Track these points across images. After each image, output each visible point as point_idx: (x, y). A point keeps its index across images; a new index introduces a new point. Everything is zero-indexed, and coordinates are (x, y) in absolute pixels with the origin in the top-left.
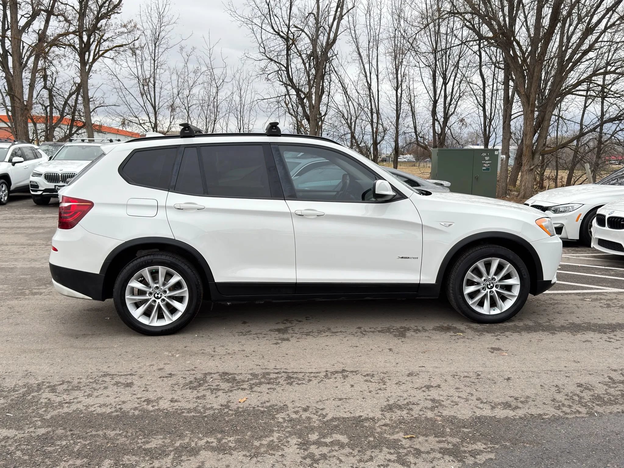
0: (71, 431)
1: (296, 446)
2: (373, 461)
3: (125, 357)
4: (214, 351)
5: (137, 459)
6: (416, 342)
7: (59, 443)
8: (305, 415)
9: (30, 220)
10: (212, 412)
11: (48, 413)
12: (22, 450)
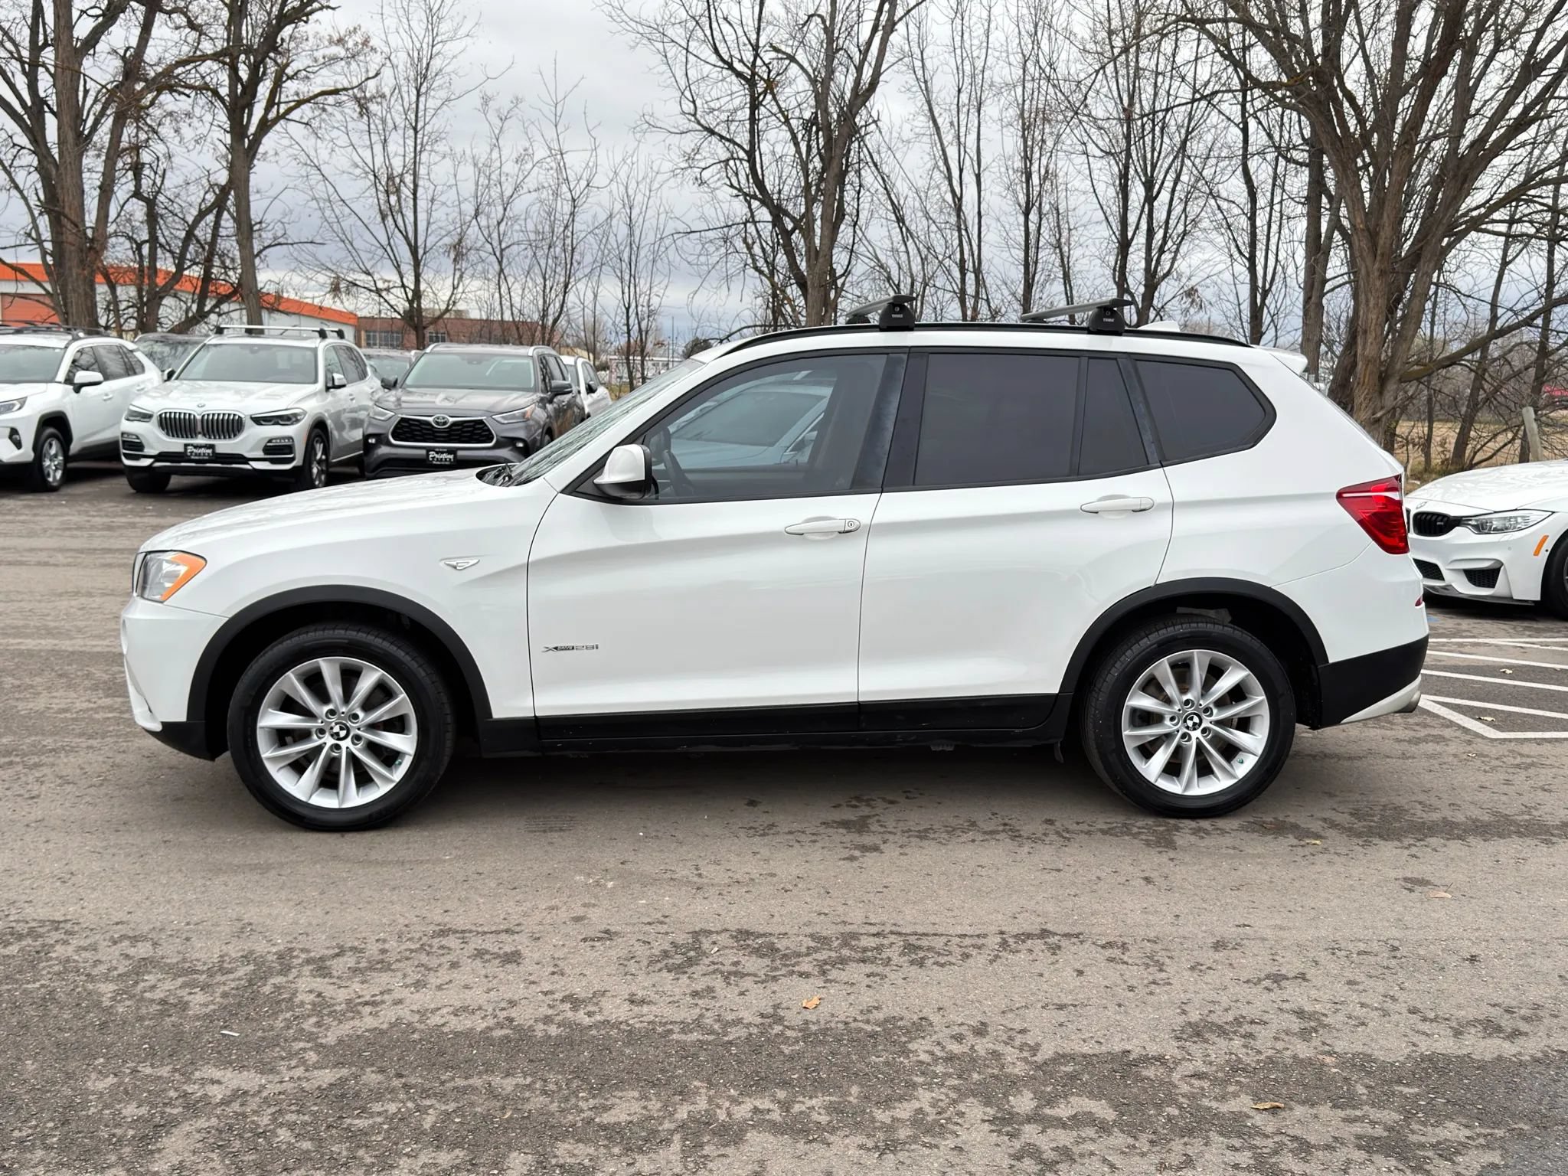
0: (400, 1076)
1: (987, 1127)
2: (1194, 1168)
3: (477, 885)
4: (700, 875)
5: (591, 1150)
6: (1207, 861)
7: (377, 1107)
8: (982, 1046)
9: (130, 532)
10: (743, 1033)
11: (327, 1029)
12: (291, 1126)
